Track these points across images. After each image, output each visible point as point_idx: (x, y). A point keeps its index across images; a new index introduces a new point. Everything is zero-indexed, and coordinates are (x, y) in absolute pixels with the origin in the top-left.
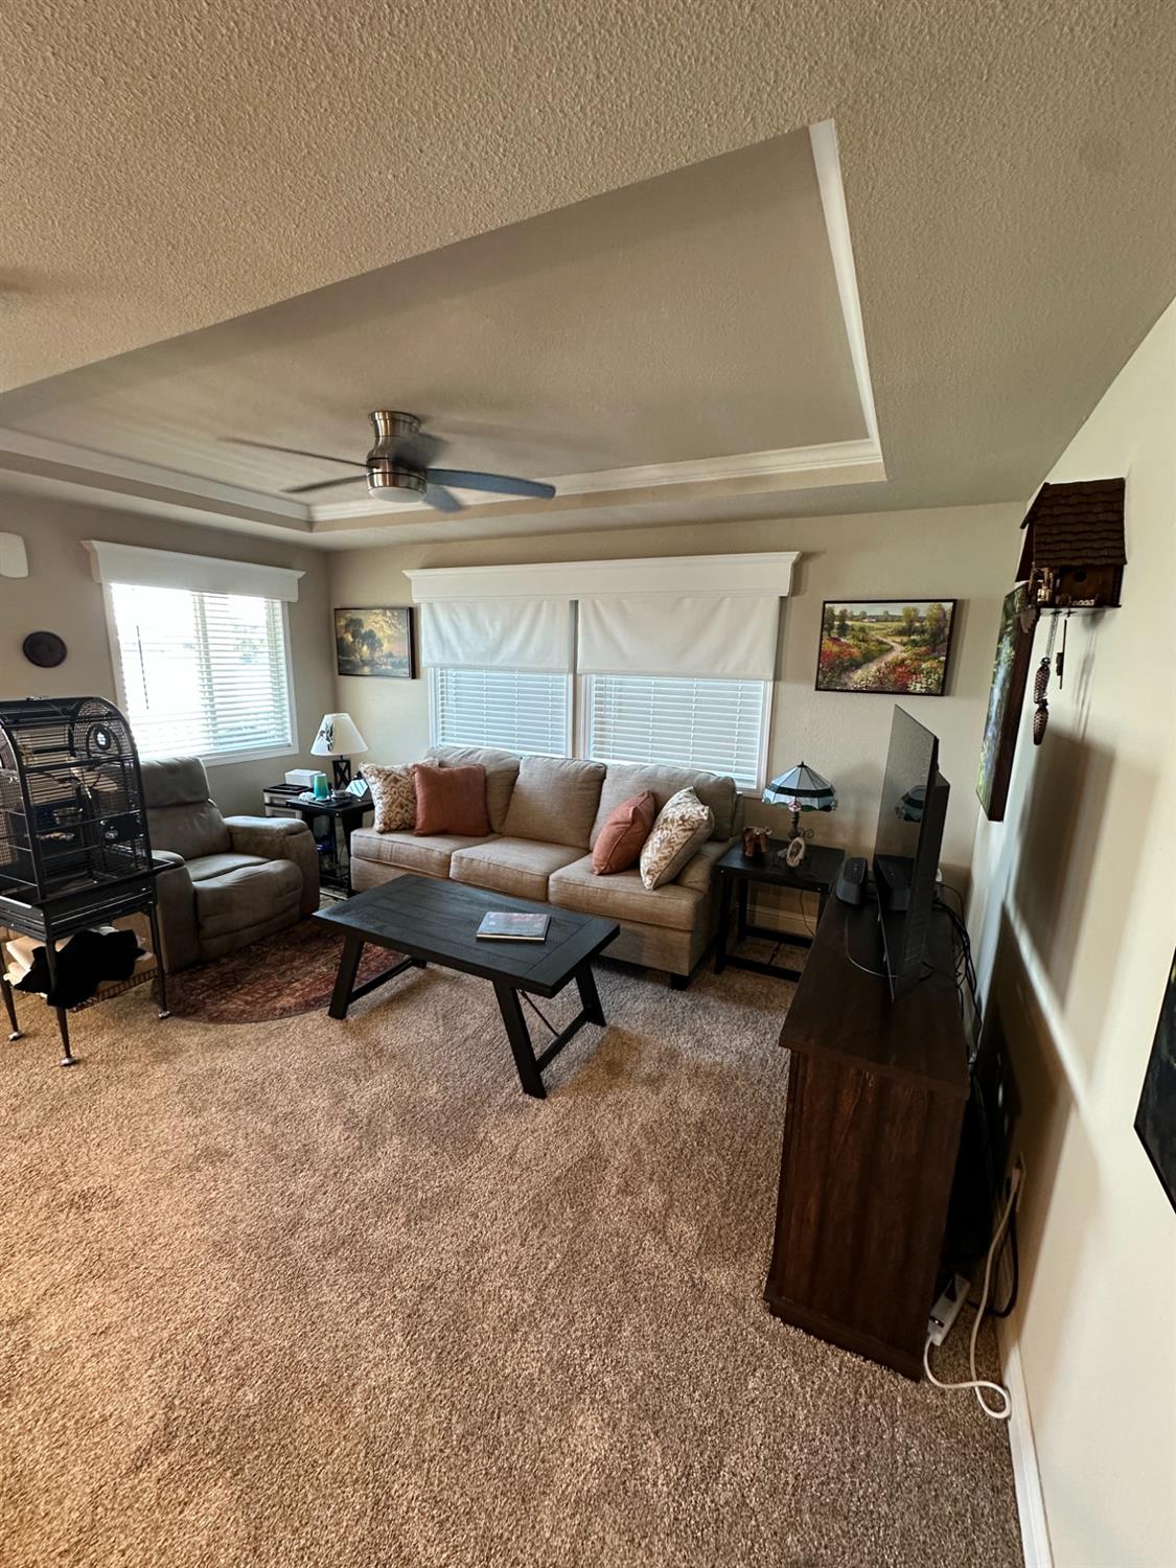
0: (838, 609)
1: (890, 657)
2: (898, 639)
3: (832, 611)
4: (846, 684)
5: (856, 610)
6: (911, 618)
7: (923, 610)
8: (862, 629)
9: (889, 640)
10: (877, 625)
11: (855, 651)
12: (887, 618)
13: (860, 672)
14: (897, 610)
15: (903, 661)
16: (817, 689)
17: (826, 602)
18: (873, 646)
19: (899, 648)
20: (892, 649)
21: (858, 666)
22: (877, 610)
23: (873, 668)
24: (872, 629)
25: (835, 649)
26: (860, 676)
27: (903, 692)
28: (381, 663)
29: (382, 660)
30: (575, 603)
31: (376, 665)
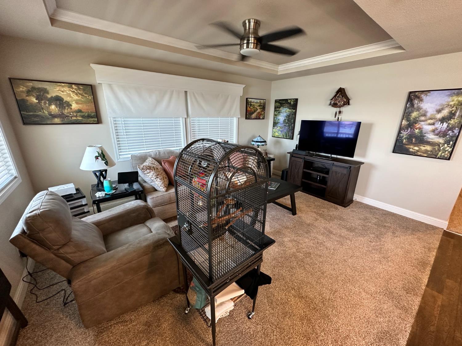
0: (250, 100)
1: (258, 111)
2: (259, 107)
3: (249, 100)
4: (251, 118)
5: (253, 100)
6: (260, 103)
7: (262, 101)
9: (257, 108)
10: (256, 104)
11: (253, 110)
12: (257, 103)
13: (253, 115)
14: (258, 101)
16: (246, 119)
17: (247, 99)
18: (255, 109)
19: (259, 109)
20: (258, 110)
21: (253, 113)
22: (256, 101)
24: (255, 105)
25: (250, 109)
26: (254, 115)
27: (259, 119)
28: (71, 116)
29: (71, 114)
30: (186, 92)
31: (66, 117)
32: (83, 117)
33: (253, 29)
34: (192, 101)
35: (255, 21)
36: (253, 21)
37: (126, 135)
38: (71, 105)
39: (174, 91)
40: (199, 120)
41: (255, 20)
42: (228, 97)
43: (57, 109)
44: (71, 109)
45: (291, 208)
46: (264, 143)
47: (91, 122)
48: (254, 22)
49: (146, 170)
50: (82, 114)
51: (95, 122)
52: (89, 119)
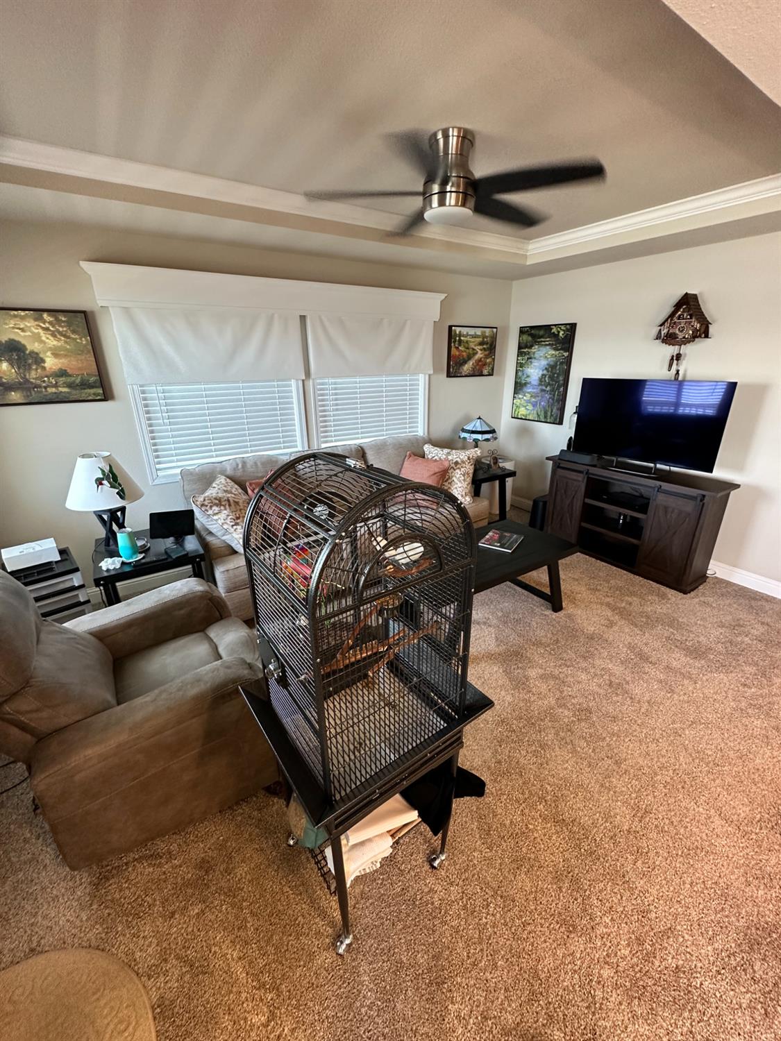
0: (458, 330)
1: (477, 357)
2: (479, 347)
3: (455, 331)
4: (461, 373)
5: (464, 331)
6: (484, 336)
7: (487, 330)
8: (467, 342)
9: (476, 348)
10: (472, 340)
11: (464, 354)
12: (475, 336)
13: (466, 365)
14: (479, 332)
15: (481, 358)
16: (447, 377)
17: (450, 327)
18: (471, 351)
19: (480, 352)
20: (477, 352)
21: (465, 362)
22: (472, 331)
23: (471, 363)
24: (470, 342)
25: (457, 353)
26: (467, 368)
27: (481, 375)
28: (44, 385)
29: (44, 381)
30: (303, 318)
31: (34, 388)
32: (70, 386)
33: (456, 154)
34: (316, 339)
35: (459, 132)
36: (456, 134)
37: (170, 424)
38: (43, 361)
39: (276, 315)
40: (335, 384)
41: (459, 129)
42: (405, 324)
43: (13, 371)
44: (44, 368)
45: (549, 594)
46: (491, 435)
47: (90, 398)
48: (458, 137)
49: (211, 507)
50: (69, 380)
51: (99, 398)
52: (86, 391)
